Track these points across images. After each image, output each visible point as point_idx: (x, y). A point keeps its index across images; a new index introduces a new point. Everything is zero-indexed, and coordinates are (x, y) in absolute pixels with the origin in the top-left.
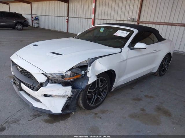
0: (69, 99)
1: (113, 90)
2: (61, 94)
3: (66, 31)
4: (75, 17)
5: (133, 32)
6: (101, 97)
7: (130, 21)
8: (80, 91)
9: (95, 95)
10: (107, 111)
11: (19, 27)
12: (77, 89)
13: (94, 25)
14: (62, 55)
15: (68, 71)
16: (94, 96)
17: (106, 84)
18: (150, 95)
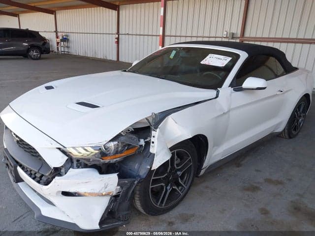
0: (115, 198)
1: (202, 172)
2: (97, 191)
3: (115, 59)
4: (130, 33)
5: (238, 56)
6: (180, 188)
7: (226, 37)
8: (136, 182)
9: (167, 186)
10: (193, 215)
11: (34, 53)
12: (130, 180)
13: (163, 46)
14: (98, 107)
15: (110, 141)
16: (165, 187)
17: (190, 161)
18: (275, 177)
